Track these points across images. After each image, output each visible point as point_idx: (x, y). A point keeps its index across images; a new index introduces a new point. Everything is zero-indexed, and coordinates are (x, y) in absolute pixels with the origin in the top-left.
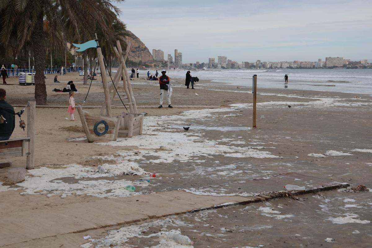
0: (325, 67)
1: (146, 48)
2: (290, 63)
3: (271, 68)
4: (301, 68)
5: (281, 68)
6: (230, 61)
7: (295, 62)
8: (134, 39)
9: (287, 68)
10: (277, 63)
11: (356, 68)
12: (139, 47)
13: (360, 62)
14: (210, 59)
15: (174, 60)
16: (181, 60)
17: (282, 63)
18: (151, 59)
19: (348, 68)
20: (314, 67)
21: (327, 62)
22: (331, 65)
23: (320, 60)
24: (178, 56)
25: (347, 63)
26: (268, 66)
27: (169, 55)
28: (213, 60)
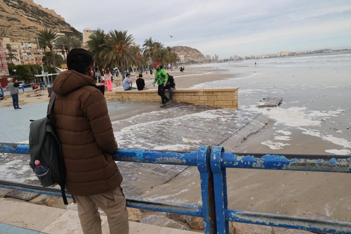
0: (281, 56)
1: (203, 55)
2: (265, 56)
3: (257, 58)
4: (270, 57)
5: (261, 58)
6: (239, 57)
7: (267, 55)
8: (197, 52)
9: (264, 58)
10: (260, 56)
11: (294, 55)
12: (200, 55)
13: (296, 53)
14: (230, 57)
15: (215, 59)
16: (218, 58)
17: (262, 56)
18: (205, 59)
19: (291, 56)
20: (276, 56)
21: (282, 54)
22: (283, 55)
23: (278, 53)
24: (217, 57)
25: (290, 53)
26: (256, 58)
27: (213, 57)
28: (232, 57)
